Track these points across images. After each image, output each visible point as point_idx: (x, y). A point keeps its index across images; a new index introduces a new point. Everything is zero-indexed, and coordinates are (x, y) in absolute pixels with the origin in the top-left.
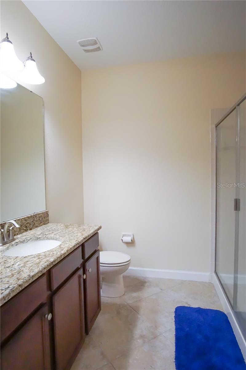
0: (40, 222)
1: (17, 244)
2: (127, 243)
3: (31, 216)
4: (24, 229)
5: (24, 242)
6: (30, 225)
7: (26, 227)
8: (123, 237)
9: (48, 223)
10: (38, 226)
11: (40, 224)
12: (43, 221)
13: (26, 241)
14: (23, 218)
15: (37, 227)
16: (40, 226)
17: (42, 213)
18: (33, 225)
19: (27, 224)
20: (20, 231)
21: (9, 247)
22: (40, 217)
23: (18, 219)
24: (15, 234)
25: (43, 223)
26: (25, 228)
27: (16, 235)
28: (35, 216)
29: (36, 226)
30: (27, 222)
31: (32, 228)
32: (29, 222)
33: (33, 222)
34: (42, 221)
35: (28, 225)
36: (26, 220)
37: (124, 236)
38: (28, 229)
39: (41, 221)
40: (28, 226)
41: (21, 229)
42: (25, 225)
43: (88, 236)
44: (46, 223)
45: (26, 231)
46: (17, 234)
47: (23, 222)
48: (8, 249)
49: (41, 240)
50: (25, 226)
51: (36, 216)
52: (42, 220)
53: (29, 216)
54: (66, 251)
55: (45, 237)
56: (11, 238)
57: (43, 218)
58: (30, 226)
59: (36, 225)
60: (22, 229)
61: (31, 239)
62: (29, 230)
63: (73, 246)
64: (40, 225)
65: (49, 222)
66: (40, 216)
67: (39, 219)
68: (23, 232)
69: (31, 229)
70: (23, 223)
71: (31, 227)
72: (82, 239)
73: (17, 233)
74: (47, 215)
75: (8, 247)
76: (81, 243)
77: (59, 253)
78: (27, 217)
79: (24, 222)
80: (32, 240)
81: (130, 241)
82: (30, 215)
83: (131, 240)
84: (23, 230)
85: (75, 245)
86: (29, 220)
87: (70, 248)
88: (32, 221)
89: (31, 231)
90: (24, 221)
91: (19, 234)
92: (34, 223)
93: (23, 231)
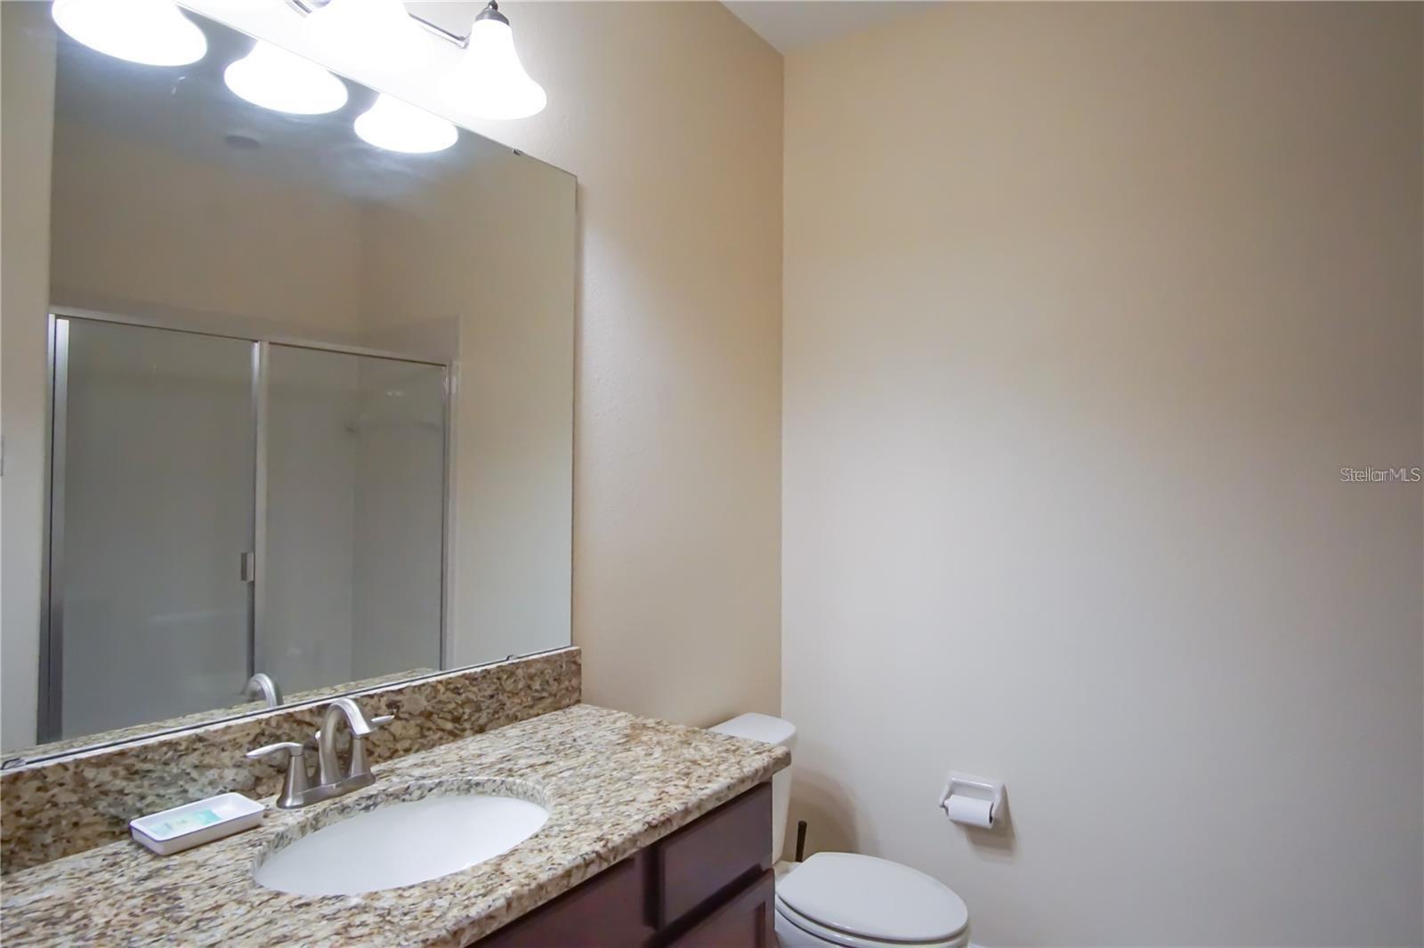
0: (533, 698)
1: (370, 804)
2: (971, 830)
3: (488, 672)
4: (443, 730)
5: (407, 797)
6: (479, 710)
7: (457, 720)
8: (948, 797)
9: (578, 702)
10: (519, 714)
11: (531, 707)
12: (550, 695)
13: (417, 794)
14: (440, 682)
15: (514, 719)
16: (530, 716)
17: (547, 660)
18: (496, 712)
19: (462, 705)
20: (424, 736)
21: (323, 819)
22: (531, 677)
23: (414, 684)
24: (396, 751)
25: (548, 701)
26: (449, 726)
27: (401, 753)
28: (510, 671)
29: (508, 716)
30: (459, 699)
31: (486, 725)
32: (472, 696)
33: (492, 697)
34: (544, 694)
35: (468, 711)
36: (456, 691)
37: (954, 789)
38: (464, 730)
39: (536, 694)
40: (466, 717)
41: (429, 729)
42: (450, 712)
43: (687, 811)
44: (566, 701)
45: (455, 735)
46: (407, 751)
47: (442, 697)
48: (316, 829)
49: (483, 793)
50: (449, 716)
51: (512, 674)
52: (543, 690)
53: (472, 671)
54: (501, 902)
55: (503, 782)
56: (355, 770)
57: (547, 682)
58: (477, 715)
59: (511, 712)
60: (434, 727)
61: (440, 784)
62: (468, 732)
63: (560, 871)
64: (532, 712)
65: (582, 698)
66: (532, 671)
67: (529, 687)
68: (440, 741)
69: (481, 730)
70: (440, 702)
71: (483, 721)
72: (637, 828)
73: (406, 744)
74: (574, 667)
75: (316, 819)
76: (625, 851)
77: (455, 913)
78: (464, 675)
79: (444, 696)
80: (443, 789)
81: (985, 822)
82: (479, 670)
83: (991, 819)
84: (439, 734)
85: (578, 867)
86: (475, 689)
87: (533, 885)
88: (489, 692)
89: (479, 737)
90: (449, 694)
91: (417, 751)
92: (498, 701)
93: (441, 738)
